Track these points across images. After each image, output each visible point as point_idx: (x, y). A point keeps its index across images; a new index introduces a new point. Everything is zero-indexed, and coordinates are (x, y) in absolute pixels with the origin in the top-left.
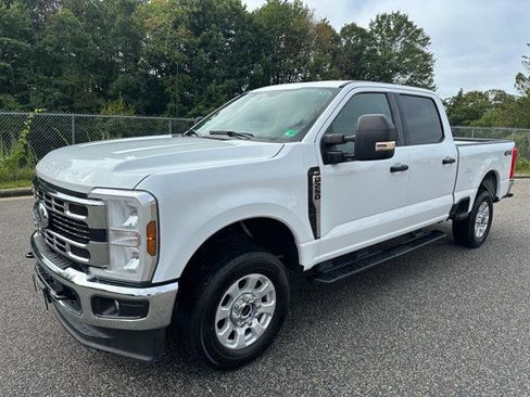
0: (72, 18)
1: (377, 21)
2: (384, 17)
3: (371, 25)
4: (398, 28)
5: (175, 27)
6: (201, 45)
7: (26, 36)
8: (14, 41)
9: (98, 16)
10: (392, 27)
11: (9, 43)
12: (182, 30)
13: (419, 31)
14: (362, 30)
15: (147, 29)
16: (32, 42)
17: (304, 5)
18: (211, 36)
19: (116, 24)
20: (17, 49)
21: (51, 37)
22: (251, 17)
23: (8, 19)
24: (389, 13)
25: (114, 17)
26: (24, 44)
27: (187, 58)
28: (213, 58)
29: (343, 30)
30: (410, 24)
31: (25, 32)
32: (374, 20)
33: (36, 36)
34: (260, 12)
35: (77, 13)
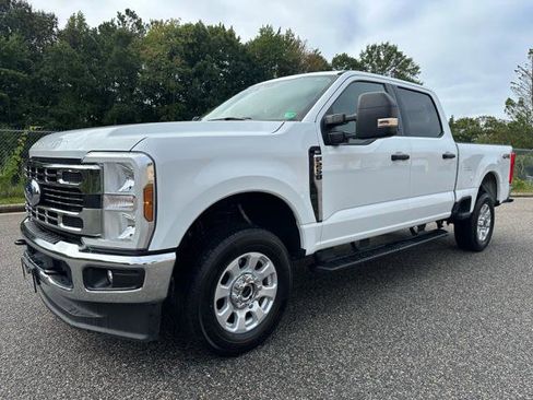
0: (69, 49)
1: (368, 51)
2: (374, 47)
3: (362, 55)
4: (388, 58)
5: (171, 58)
6: (195, 75)
7: (23, 67)
8: (12, 72)
9: (94, 49)
10: (382, 57)
11: (6, 73)
12: (177, 60)
13: (409, 61)
14: (353, 60)
15: (144, 60)
16: (30, 72)
17: (296, 37)
18: (205, 66)
19: (113, 55)
20: (15, 79)
21: (49, 68)
22: (245, 49)
23: (7, 50)
24: (379, 44)
25: (111, 49)
26: (22, 75)
27: (182, 87)
28: (208, 88)
29: (335, 60)
30: (399, 55)
31: (23, 63)
32: (365, 51)
33: (33, 67)
34: (252, 44)
35: (75, 45)
